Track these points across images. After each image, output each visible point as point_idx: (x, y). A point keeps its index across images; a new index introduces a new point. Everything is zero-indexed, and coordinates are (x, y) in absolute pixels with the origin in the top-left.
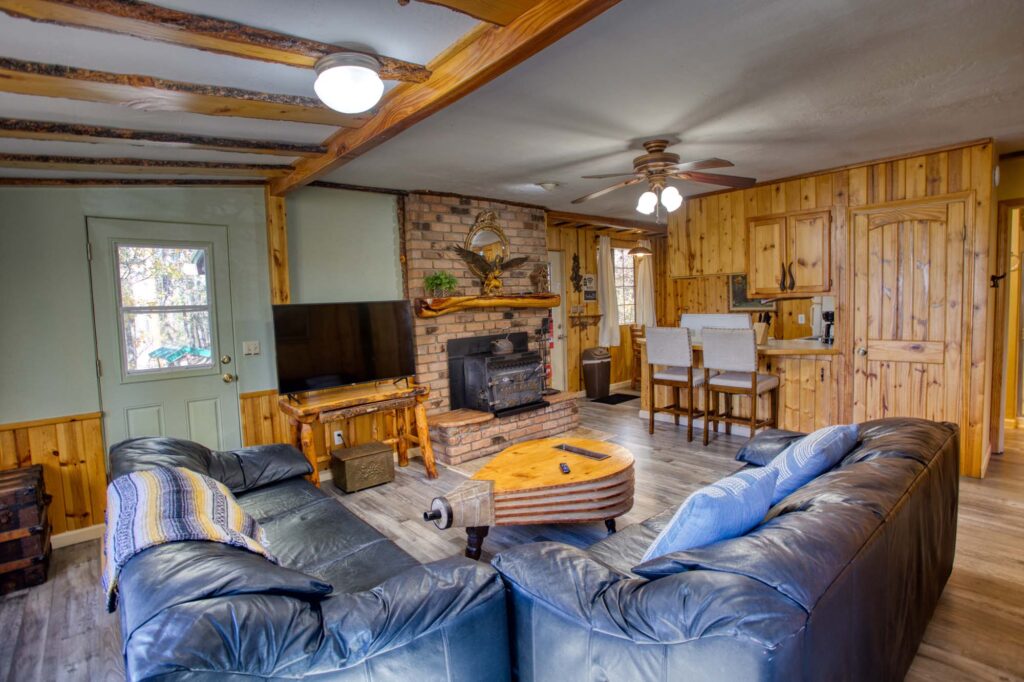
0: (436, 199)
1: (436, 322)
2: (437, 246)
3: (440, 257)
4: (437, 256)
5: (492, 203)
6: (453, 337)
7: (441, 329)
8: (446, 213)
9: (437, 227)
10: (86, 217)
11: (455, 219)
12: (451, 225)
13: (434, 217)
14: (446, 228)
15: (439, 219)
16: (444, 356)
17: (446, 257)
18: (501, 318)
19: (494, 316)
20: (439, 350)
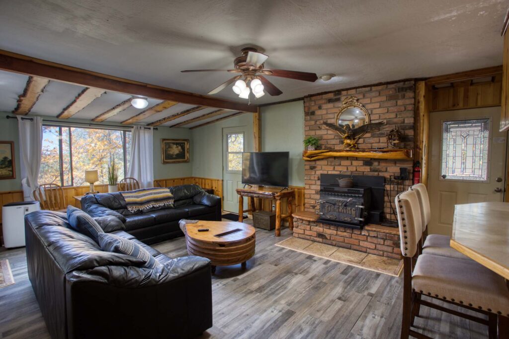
0: (318, 97)
1: (315, 163)
2: (318, 123)
3: (320, 128)
4: (318, 128)
5: (358, 89)
6: (325, 172)
7: (319, 167)
8: (325, 103)
9: (318, 112)
10: (222, 128)
11: (330, 105)
12: (327, 109)
13: (317, 107)
14: (324, 112)
15: (320, 108)
16: (319, 183)
17: (323, 128)
18: (362, 164)
19: (355, 163)
20: (316, 179)
